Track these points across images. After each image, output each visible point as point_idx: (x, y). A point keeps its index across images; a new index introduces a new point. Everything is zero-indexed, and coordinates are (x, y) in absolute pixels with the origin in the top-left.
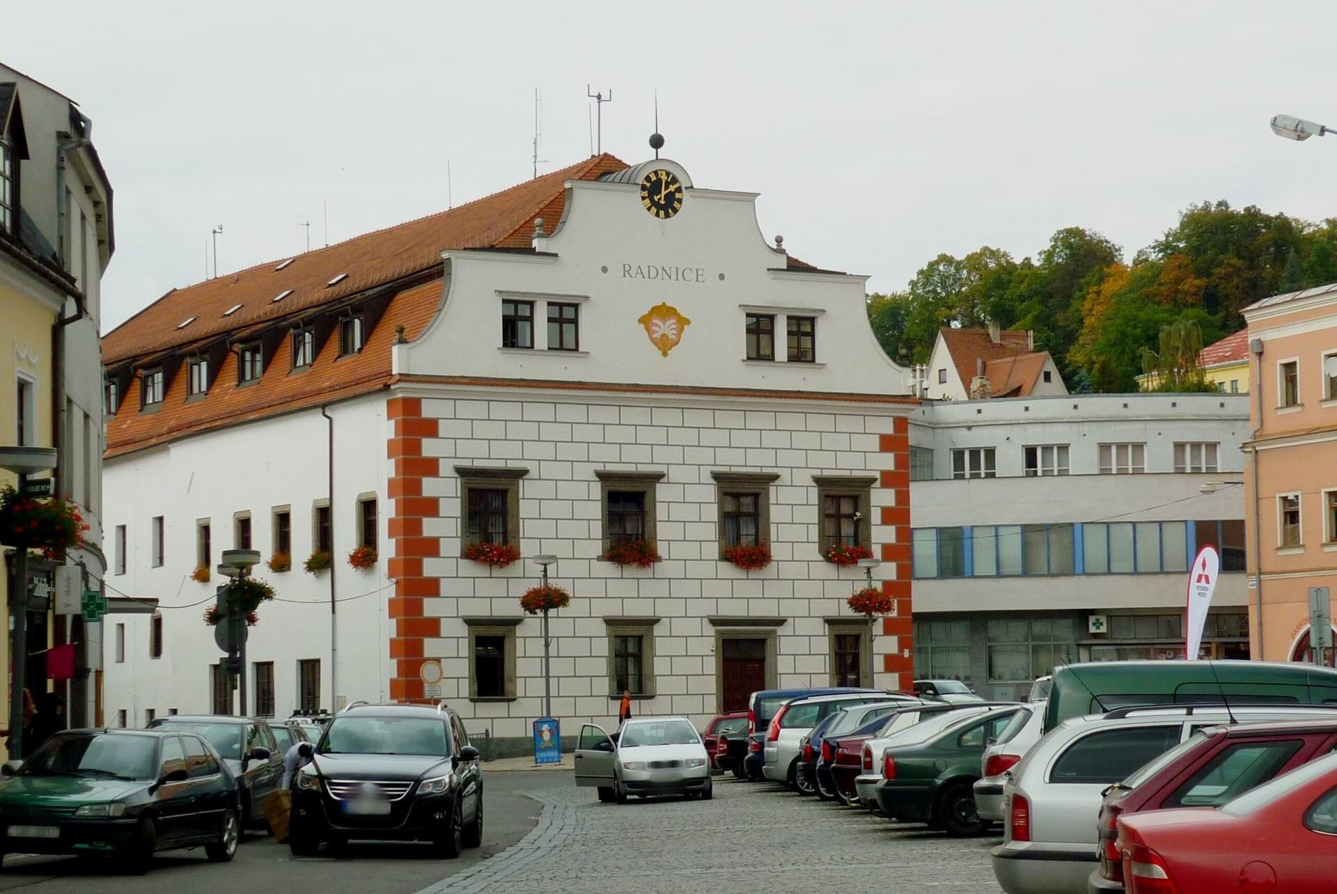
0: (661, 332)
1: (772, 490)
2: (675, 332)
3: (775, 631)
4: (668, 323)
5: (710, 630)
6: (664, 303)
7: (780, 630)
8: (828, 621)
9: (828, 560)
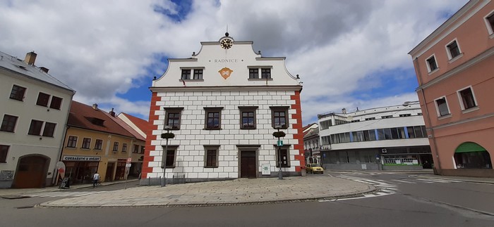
0: (225, 74)
1: (257, 111)
2: (229, 74)
3: (258, 149)
4: (227, 72)
5: (237, 149)
6: (226, 67)
8: (275, 146)
9: (275, 128)
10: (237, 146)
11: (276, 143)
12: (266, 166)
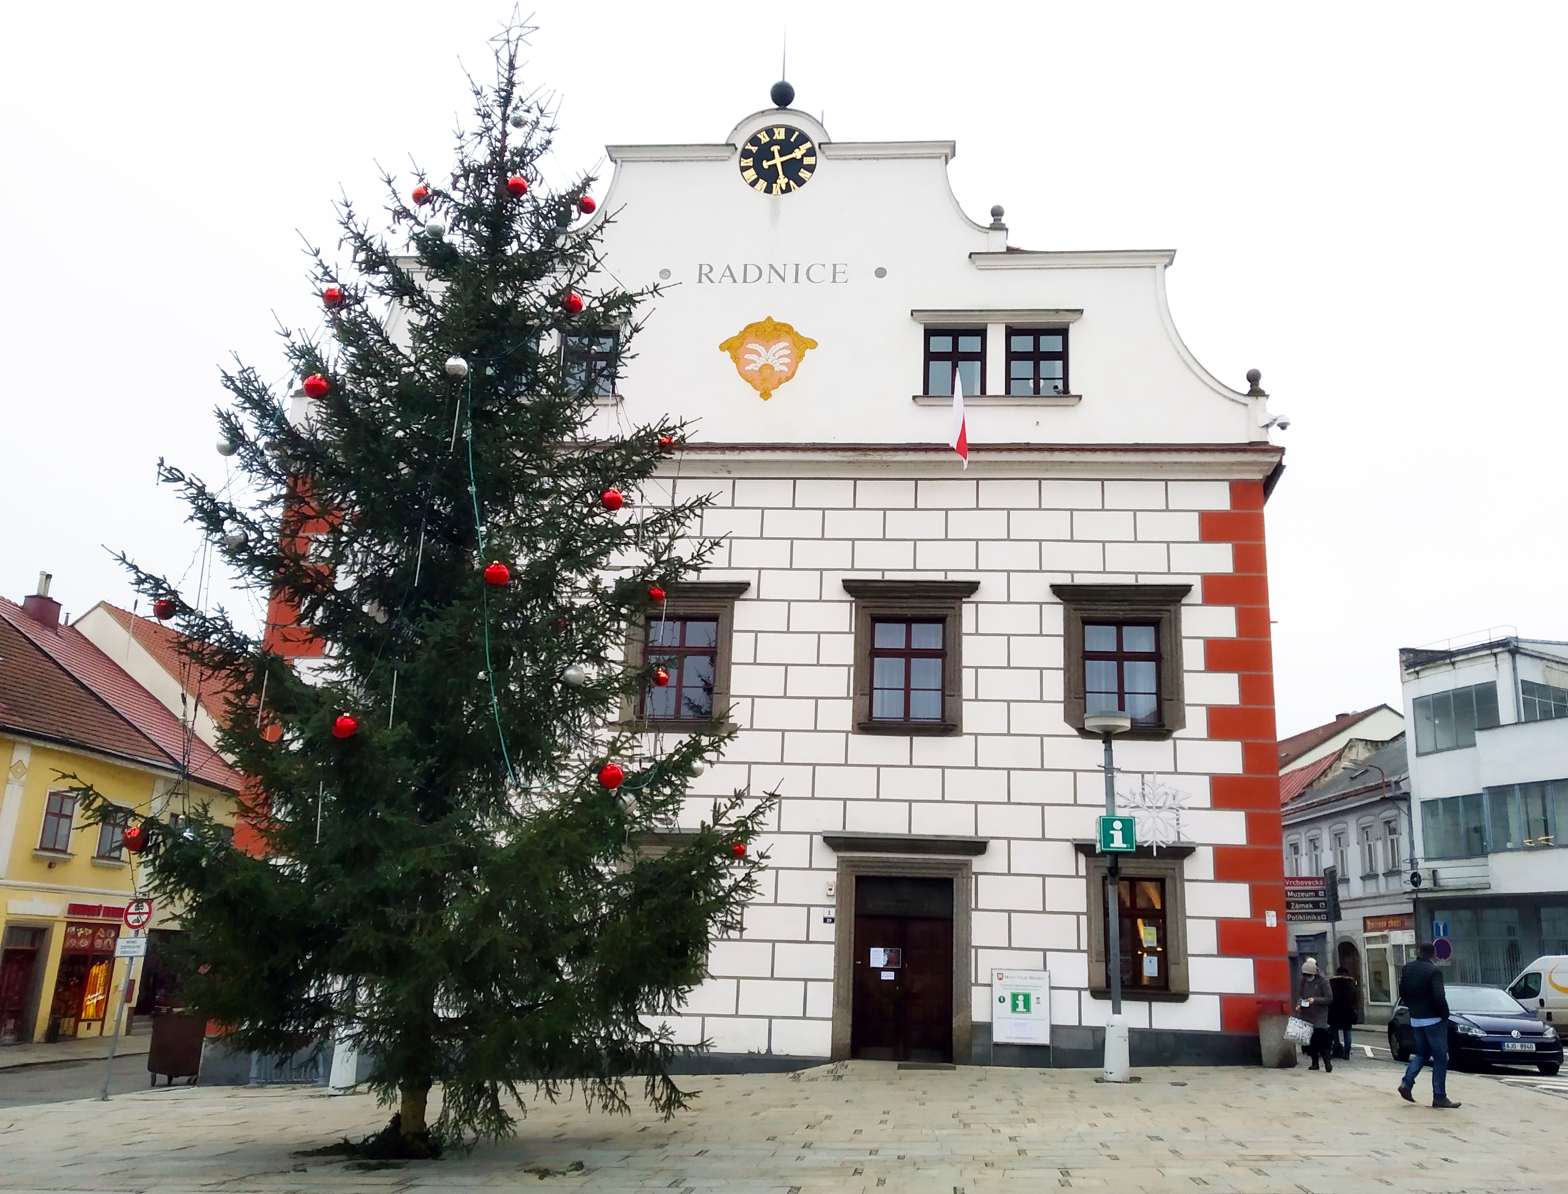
0: (760, 362)
1: (968, 610)
2: (788, 361)
3: (967, 865)
4: (775, 348)
5: (828, 859)
6: (769, 318)
7: (978, 863)
8: (1083, 848)
9: (1084, 733)
10: (835, 842)
11: (1090, 832)
12: (1021, 984)
